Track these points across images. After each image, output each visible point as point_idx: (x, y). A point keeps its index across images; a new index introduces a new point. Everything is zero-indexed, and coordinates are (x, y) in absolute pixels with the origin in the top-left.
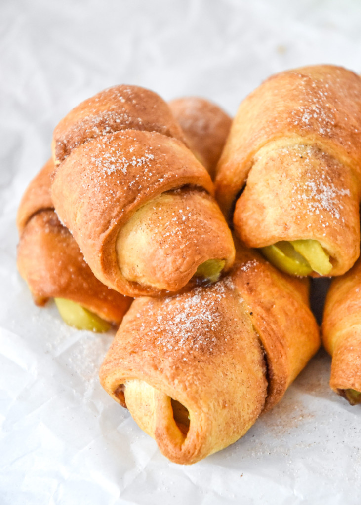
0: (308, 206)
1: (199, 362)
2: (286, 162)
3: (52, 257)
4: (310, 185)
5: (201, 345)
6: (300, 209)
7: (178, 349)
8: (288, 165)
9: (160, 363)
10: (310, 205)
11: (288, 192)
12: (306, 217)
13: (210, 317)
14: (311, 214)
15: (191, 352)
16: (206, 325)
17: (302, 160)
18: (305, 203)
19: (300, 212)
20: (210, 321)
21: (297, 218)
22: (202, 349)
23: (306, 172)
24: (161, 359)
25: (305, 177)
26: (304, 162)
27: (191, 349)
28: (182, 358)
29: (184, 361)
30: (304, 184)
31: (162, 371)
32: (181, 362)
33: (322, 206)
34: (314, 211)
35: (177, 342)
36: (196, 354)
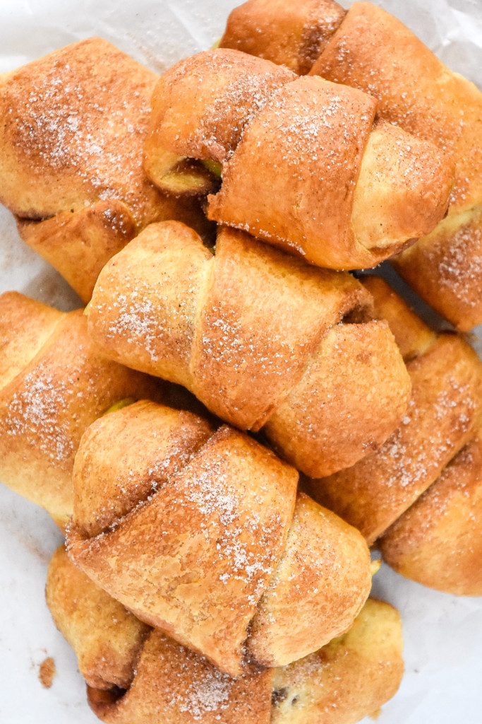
0: (124, 295)
1: (5, 126)
2: (180, 286)
3: (271, 23)
4: (148, 306)
5: (22, 134)
6: (123, 285)
7: (25, 108)
8: (177, 287)
9: (20, 84)
10: (124, 298)
11: (148, 278)
12: (111, 289)
13: (57, 154)
14: (114, 296)
15: (17, 120)
16: (47, 146)
17: (177, 306)
18: (128, 293)
19: (119, 283)
20: (51, 153)
21: (114, 277)
22: (19, 133)
23: (162, 306)
24: (23, 87)
25: (157, 302)
26: (174, 306)
27: (21, 121)
28: (13, 108)
29: (9, 110)
30: (151, 300)
31: (10, 83)
32: (9, 105)
33: (123, 313)
34: (117, 301)
35: (36, 109)
36: (14, 125)
